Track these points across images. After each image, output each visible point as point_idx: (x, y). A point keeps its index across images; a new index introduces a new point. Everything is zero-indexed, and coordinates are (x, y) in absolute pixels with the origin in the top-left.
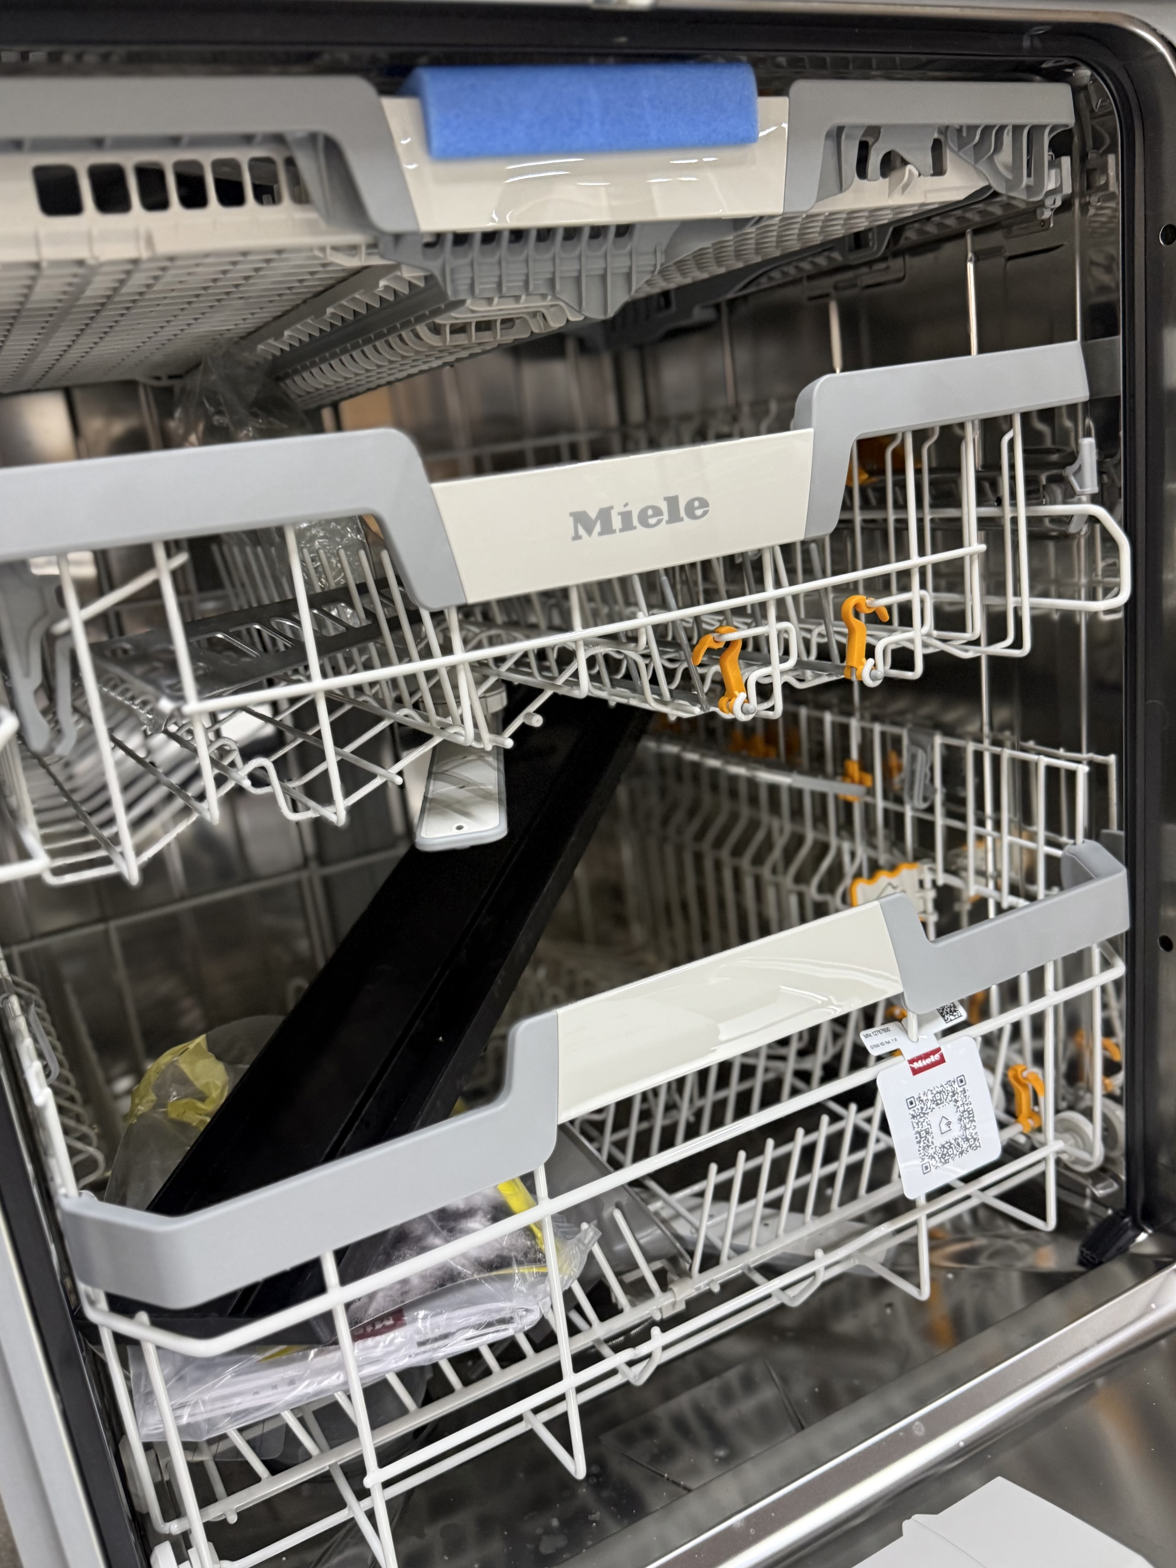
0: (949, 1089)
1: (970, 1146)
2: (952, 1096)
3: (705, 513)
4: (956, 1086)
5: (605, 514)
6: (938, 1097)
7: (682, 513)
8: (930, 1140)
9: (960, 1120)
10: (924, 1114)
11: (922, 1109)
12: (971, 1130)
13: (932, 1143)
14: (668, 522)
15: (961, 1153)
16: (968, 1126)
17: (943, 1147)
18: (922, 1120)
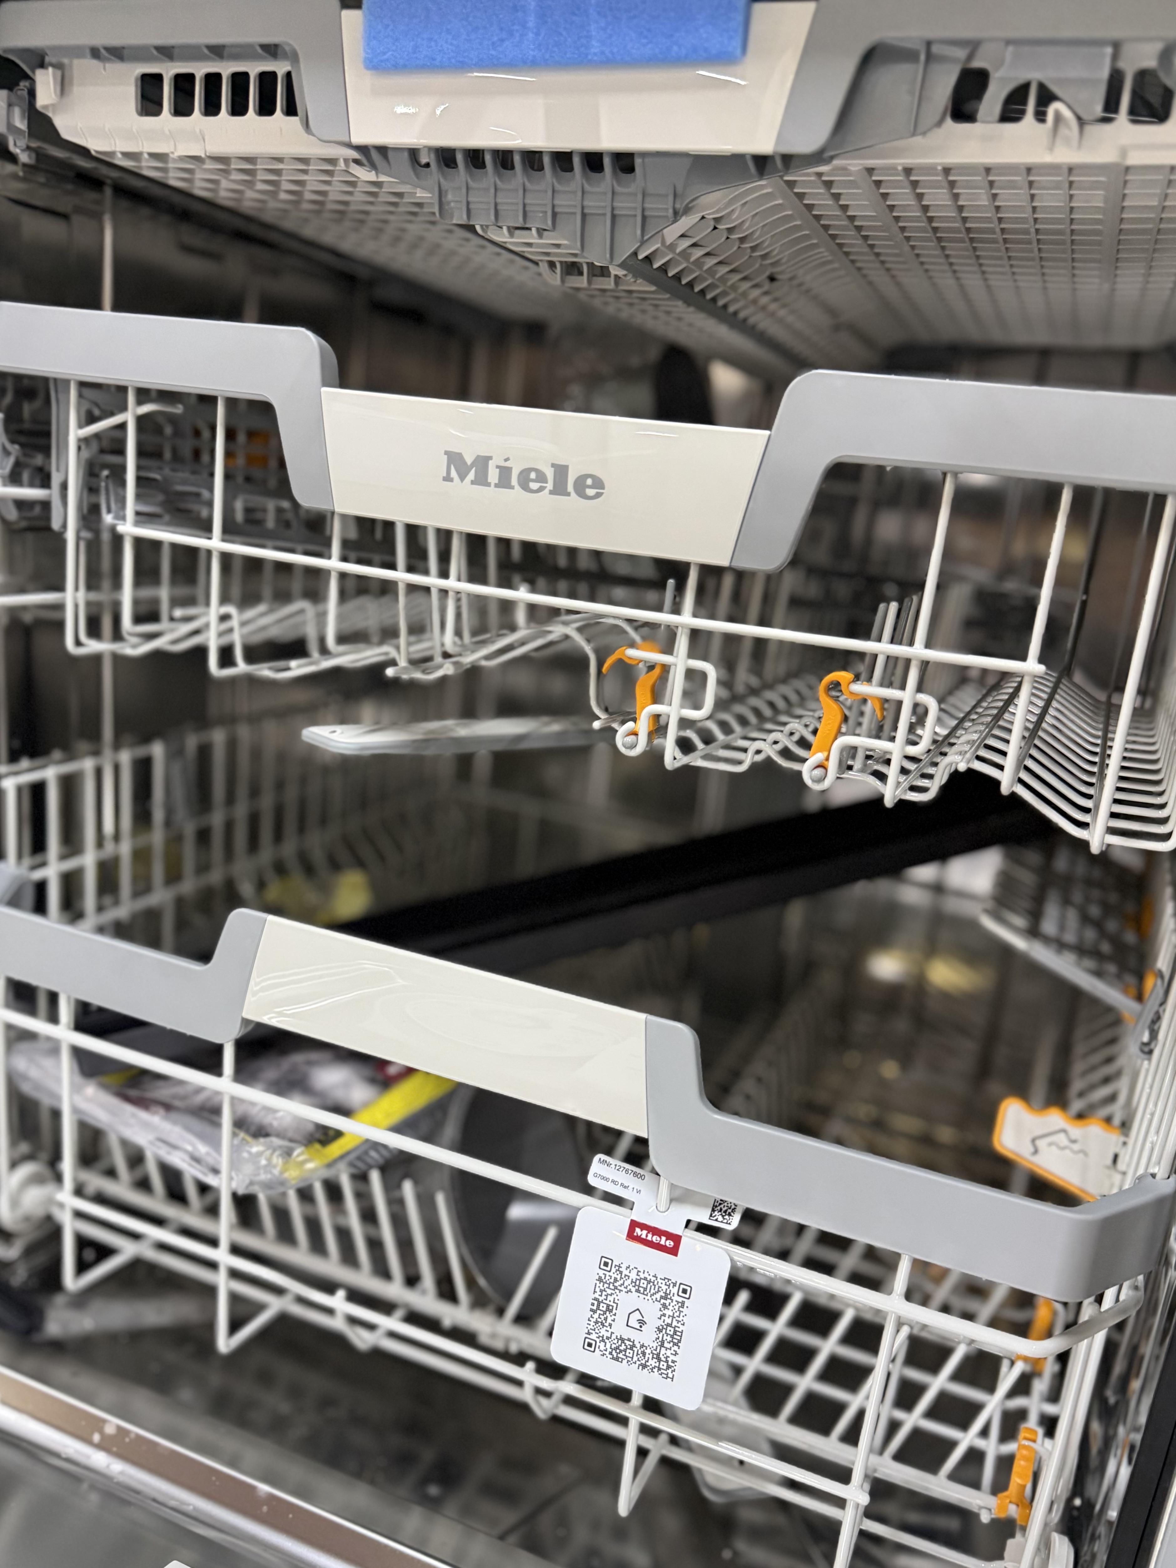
0: (664, 1287)
1: (659, 1369)
2: (662, 1297)
3: (598, 495)
4: (675, 1290)
5: (482, 462)
6: (644, 1284)
7: (570, 488)
8: (609, 1321)
9: (660, 1331)
10: (616, 1288)
11: (616, 1280)
12: (669, 1353)
13: (610, 1325)
14: (551, 492)
15: (644, 1366)
16: (666, 1345)
17: (623, 1340)
18: (609, 1292)
